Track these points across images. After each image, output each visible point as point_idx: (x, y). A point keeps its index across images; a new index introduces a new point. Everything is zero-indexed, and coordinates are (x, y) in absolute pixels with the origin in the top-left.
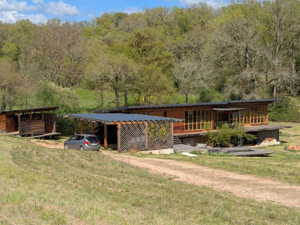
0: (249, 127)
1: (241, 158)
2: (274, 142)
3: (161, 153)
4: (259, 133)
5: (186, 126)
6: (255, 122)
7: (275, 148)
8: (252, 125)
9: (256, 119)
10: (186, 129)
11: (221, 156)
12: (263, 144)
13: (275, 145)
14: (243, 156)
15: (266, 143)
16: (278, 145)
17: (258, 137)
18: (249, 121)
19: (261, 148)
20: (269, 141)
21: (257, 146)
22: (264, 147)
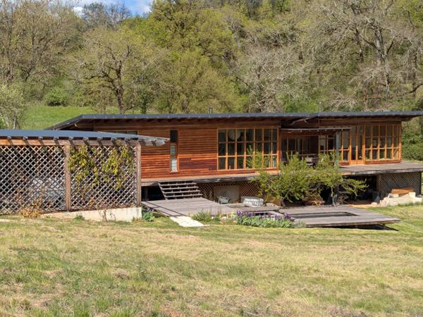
0: (360, 166)
1: (317, 230)
2: (412, 196)
3: (108, 217)
4: (380, 179)
5: (222, 160)
6: (375, 157)
7: (410, 209)
8: (366, 163)
9: (375, 152)
10: (222, 167)
11: (269, 226)
12: (387, 201)
13: (411, 204)
14: (324, 226)
15: (392, 200)
16: (417, 204)
17: (372, 188)
18: (360, 154)
19: (381, 208)
20: (400, 195)
21: (374, 204)
22: (389, 208)
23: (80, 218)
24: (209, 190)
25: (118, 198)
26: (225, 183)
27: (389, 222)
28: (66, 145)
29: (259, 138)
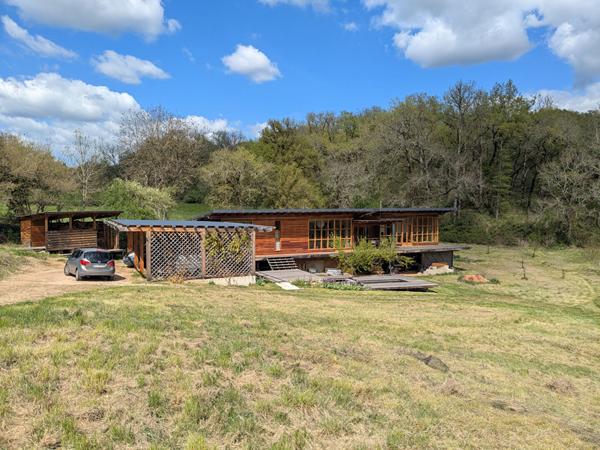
0: (409, 247)
1: (379, 292)
2: (446, 268)
3: (232, 283)
4: (423, 256)
5: (312, 242)
6: (420, 240)
7: (445, 278)
8: (414, 244)
9: (420, 237)
10: (312, 247)
11: (346, 289)
12: (428, 271)
13: (446, 274)
14: (385, 289)
15: (433, 270)
16: (450, 274)
17: (418, 263)
18: (409, 237)
19: (425, 277)
20: (438, 267)
21: (419, 274)
22: (430, 276)
23: (212, 283)
24: (303, 263)
25: (239, 269)
26: (313, 259)
27: (431, 287)
28: (203, 232)
29: (338, 226)
